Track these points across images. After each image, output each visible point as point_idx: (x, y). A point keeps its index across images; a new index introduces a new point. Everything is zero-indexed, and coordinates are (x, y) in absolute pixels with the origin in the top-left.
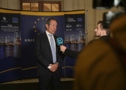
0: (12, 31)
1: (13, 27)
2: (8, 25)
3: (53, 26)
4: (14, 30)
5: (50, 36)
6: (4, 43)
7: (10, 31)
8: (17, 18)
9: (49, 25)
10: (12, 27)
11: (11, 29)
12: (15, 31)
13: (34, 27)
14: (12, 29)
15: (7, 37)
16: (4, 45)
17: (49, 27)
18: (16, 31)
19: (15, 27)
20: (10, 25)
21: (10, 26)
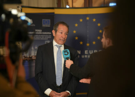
0: (42, 39)
1: (43, 33)
2: (36, 30)
3: (61, 33)
4: (44, 37)
5: (58, 47)
6: (30, 56)
7: (39, 39)
8: (50, 20)
9: (56, 32)
10: (41, 33)
11: (40, 36)
12: (45, 39)
13: (75, 32)
14: (42, 36)
15: (34, 47)
16: (29, 59)
17: (56, 34)
18: (47, 39)
19: (45, 33)
20: (39, 30)
21: (38, 32)
